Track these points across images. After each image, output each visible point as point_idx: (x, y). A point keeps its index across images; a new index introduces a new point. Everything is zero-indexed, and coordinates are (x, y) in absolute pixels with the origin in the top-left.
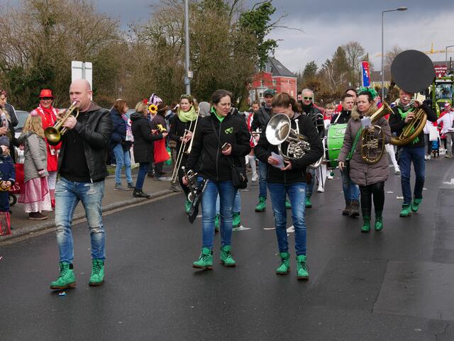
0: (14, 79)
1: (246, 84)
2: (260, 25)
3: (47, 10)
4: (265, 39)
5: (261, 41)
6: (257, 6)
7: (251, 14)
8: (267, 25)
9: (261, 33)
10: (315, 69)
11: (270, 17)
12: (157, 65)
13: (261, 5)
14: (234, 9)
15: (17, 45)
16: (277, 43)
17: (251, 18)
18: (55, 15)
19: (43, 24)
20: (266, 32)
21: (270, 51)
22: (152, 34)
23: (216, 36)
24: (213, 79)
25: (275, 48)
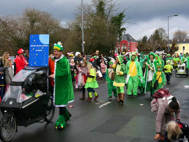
0: (19, 44)
1: (113, 45)
2: (119, 22)
3: (32, 17)
4: (121, 27)
5: (119, 28)
6: (118, 14)
7: (115, 17)
8: (122, 22)
9: (119, 25)
10: (147, 39)
11: (123, 18)
12: (77, 38)
13: (120, 14)
14: (109, 16)
15: (20, 30)
16: (126, 29)
17: (115, 19)
18: (35, 19)
19: (30, 22)
20: (121, 25)
21: (123, 32)
22: (75, 26)
23: (101, 26)
24: (99, 43)
25: (125, 31)
